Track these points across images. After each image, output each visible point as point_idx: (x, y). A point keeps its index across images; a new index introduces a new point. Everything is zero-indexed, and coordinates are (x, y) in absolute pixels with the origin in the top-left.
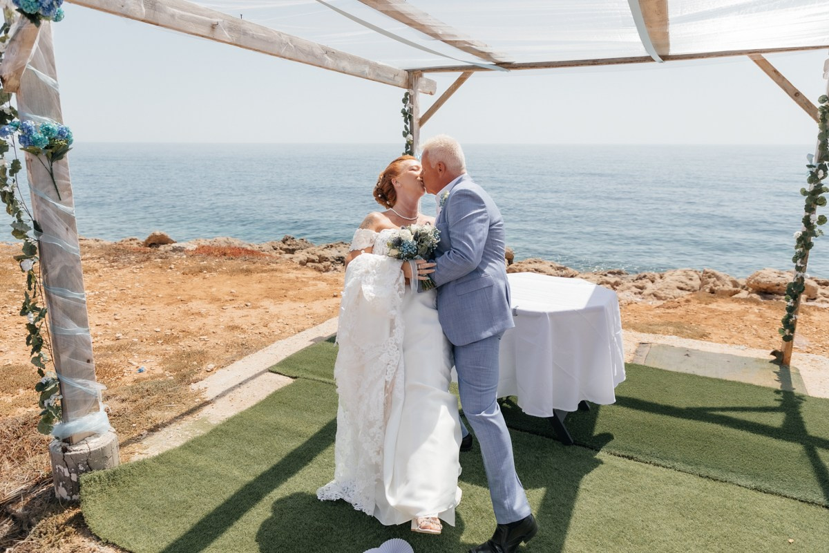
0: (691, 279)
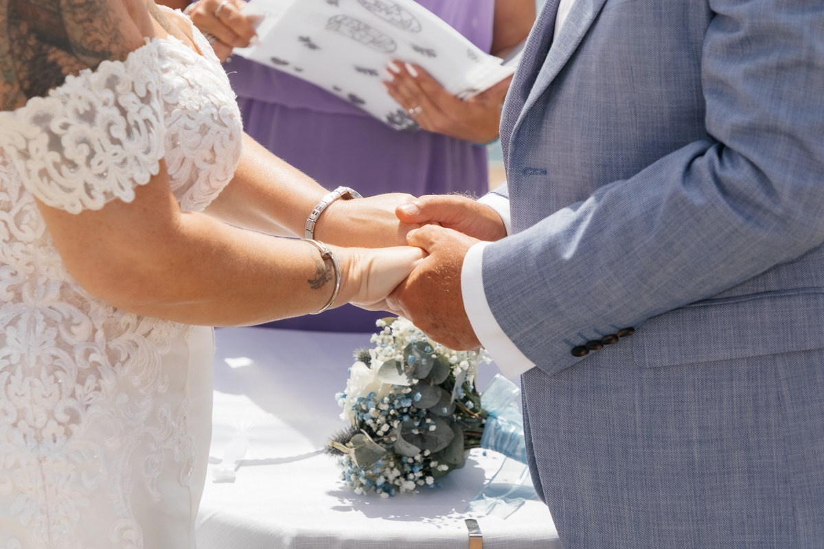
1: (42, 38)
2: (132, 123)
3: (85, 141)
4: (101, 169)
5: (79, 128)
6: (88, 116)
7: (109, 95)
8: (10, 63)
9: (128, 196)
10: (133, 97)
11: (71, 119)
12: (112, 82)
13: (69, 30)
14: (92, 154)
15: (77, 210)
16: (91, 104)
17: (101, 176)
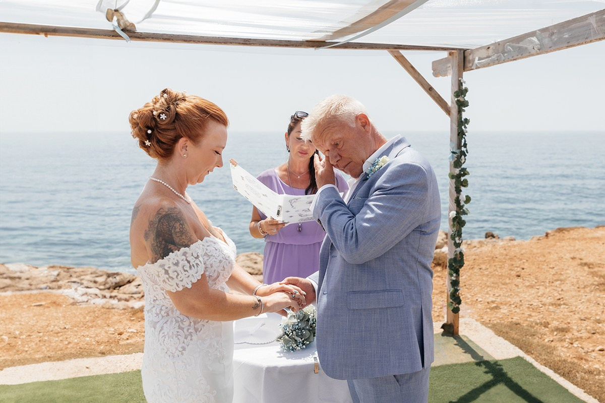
0: (256, 263)
1: (166, 242)
2: (191, 265)
3: (176, 271)
4: (181, 279)
5: (174, 268)
6: (177, 264)
7: (184, 257)
8: (157, 249)
9: (189, 286)
10: (193, 257)
11: (171, 265)
12: (185, 254)
13: (175, 239)
14: (178, 274)
15: (175, 291)
16: (177, 261)
17: (182, 281)
